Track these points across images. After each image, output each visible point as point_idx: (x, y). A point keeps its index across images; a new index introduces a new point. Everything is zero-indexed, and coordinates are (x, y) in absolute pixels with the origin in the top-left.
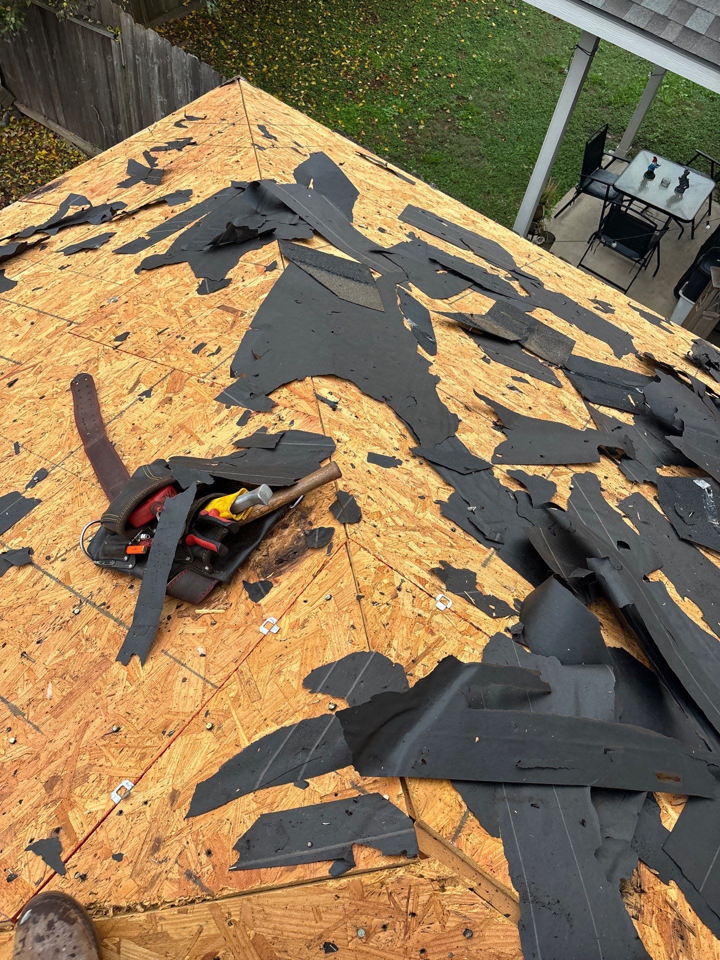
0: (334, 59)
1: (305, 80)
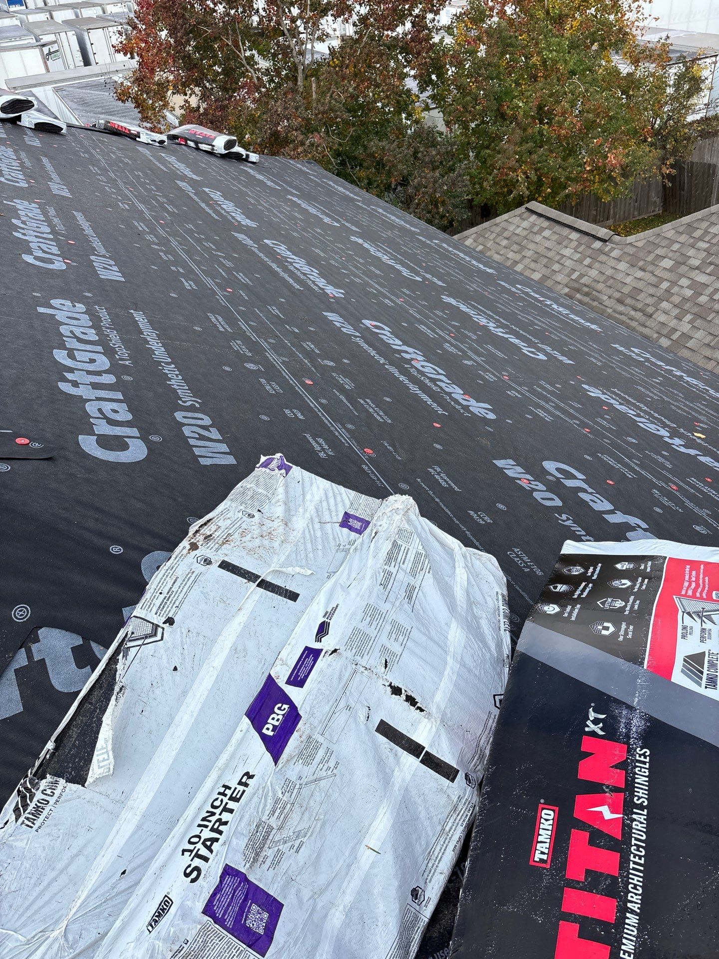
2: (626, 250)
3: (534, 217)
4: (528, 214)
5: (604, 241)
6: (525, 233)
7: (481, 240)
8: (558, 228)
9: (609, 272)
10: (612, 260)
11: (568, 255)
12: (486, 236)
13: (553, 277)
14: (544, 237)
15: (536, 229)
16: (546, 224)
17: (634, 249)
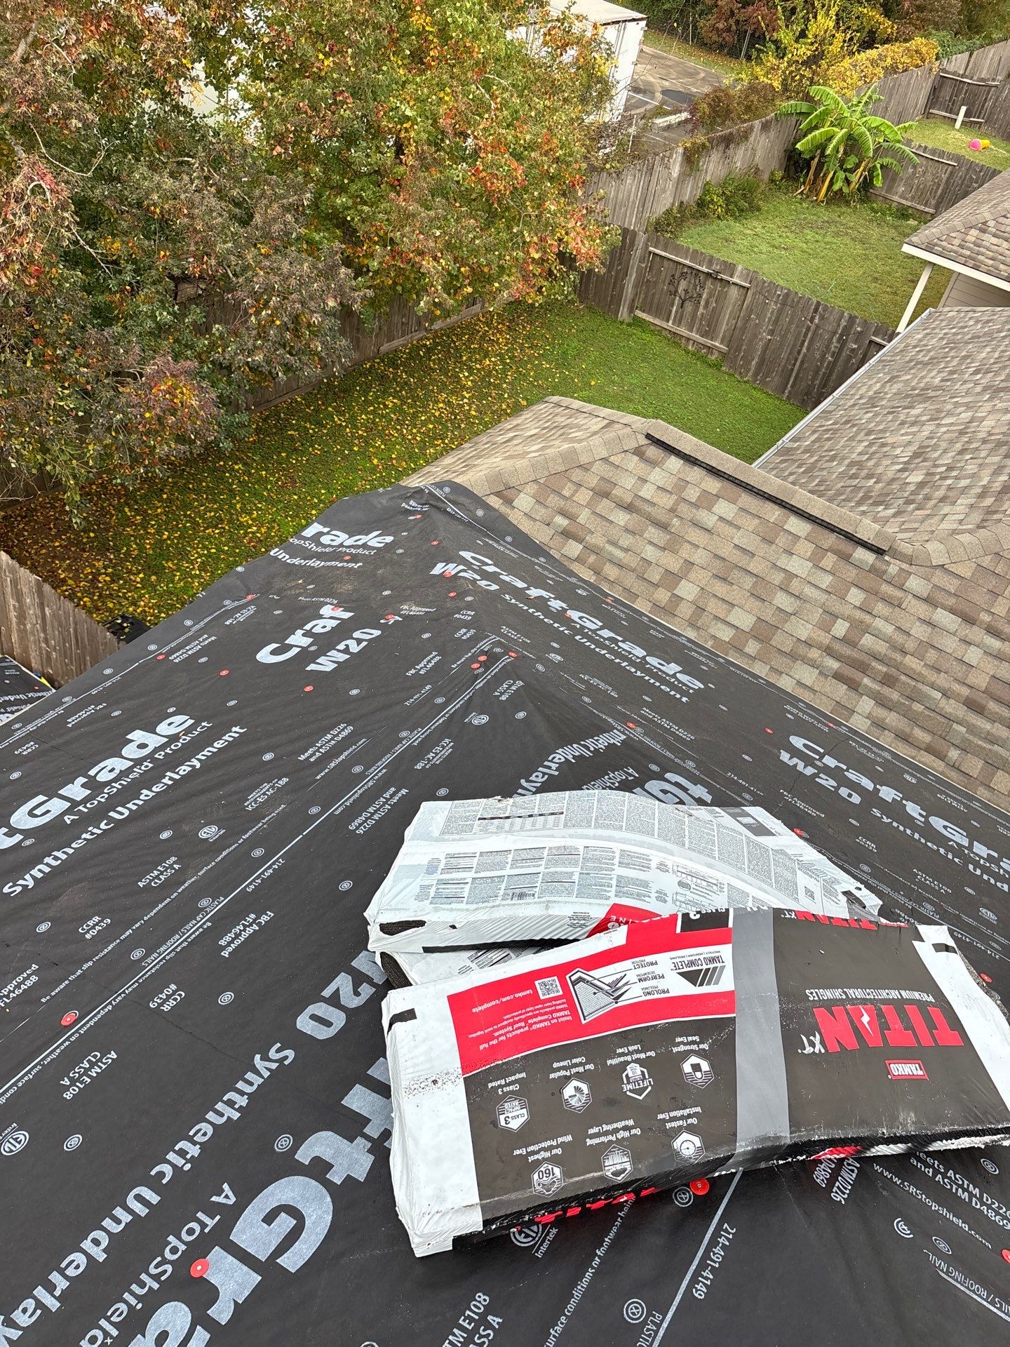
0: (241, 526)
1: (205, 547)
2: (935, 580)
3: (674, 463)
4: (653, 451)
5: (879, 552)
6: (667, 501)
7: (553, 500)
8: (746, 499)
9: (919, 631)
10: (914, 601)
11: (799, 572)
12: (566, 493)
13: (787, 627)
14: (721, 518)
15: (692, 494)
16: (713, 485)
17: (957, 582)
